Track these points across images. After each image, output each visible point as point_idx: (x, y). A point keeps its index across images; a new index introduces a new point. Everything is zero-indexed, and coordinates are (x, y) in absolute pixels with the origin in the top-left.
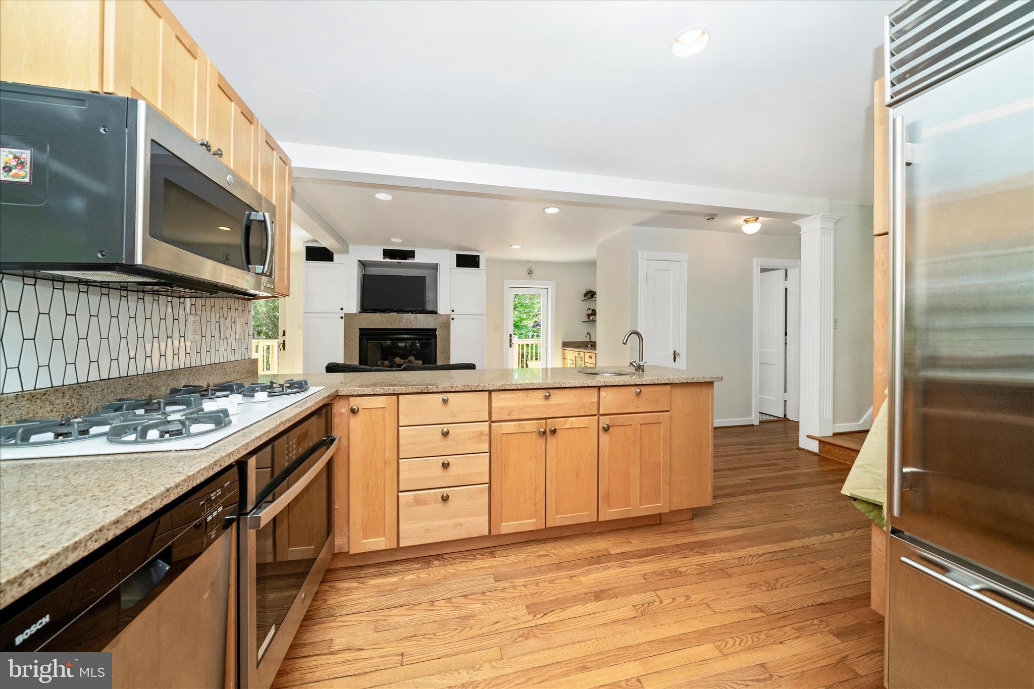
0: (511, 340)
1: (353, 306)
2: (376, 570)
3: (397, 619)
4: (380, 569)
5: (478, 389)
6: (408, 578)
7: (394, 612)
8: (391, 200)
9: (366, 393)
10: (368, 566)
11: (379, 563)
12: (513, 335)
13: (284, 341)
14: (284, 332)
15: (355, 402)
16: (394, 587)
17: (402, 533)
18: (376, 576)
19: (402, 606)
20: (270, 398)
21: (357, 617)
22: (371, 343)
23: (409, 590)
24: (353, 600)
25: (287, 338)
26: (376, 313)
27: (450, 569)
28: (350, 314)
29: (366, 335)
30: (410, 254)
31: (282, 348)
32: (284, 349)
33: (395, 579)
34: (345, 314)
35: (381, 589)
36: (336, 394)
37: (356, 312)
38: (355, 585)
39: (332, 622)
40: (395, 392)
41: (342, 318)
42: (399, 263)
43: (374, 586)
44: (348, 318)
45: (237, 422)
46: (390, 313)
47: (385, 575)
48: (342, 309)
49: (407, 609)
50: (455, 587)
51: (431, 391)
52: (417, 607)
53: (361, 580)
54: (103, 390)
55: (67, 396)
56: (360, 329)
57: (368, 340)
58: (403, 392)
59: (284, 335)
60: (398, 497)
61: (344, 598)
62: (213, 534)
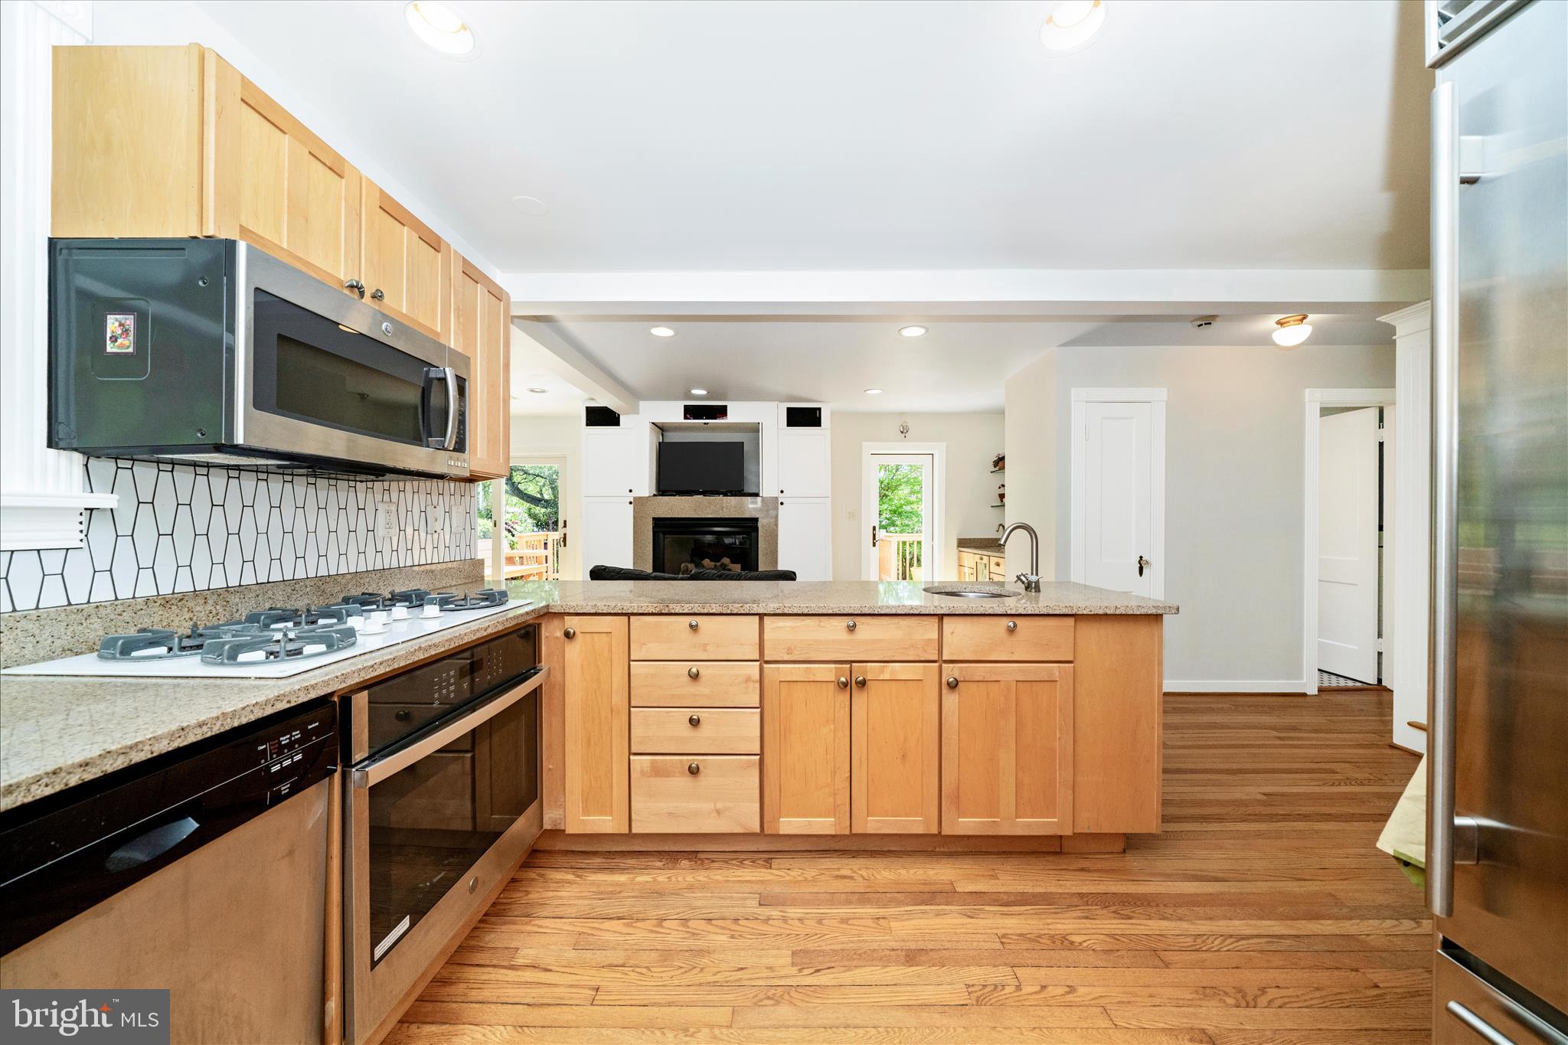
0: (874, 535)
1: (646, 486)
2: (604, 860)
3: (607, 936)
4: (608, 861)
5: (743, 612)
6: (640, 879)
7: (607, 925)
8: (672, 336)
9: (584, 611)
10: (595, 853)
11: (610, 852)
12: (877, 528)
13: (565, 534)
14: (565, 522)
15: (572, 623)
16: (618, 889)
17: (635, 813)
18: (601, 869)
19: (619, 918)
20: (443, 614)
21: (558, 924)
22: (669, 538)
23: (637, 897)
24: (561, 898)
25: (568, 530)
26: (675, 496)
27: (701, 876)
28: (640, 498)
29: (663, 527)
30: (721, 412)
31: (562, 544)
32: (565, 545)
33: (622, 878)
34: (635, 498)
35: (602, 889)
36: (546, 611)
37: (647, 495)
38: (570, 877)
39: (526, 924)
40: (624, 612)
41: (631, 503)
42: (705, 423)
43: (593, 883)
44: (638, 503)
45: (364, 644)
46: (694, 497)
47: (611, 870)
48: (631, 491)
49: (625, 924)
50: (699, 903)
51: (673, 611)
52: (639, 924)
53: (580, 872)
54: (258, 596)
55: (211, 602)
56: (654, 518)
57: (664, 533)
58: (635, 611)
59: (565, 526)
60: (629, 759)
61: (551, 894)
62: (285, 788)
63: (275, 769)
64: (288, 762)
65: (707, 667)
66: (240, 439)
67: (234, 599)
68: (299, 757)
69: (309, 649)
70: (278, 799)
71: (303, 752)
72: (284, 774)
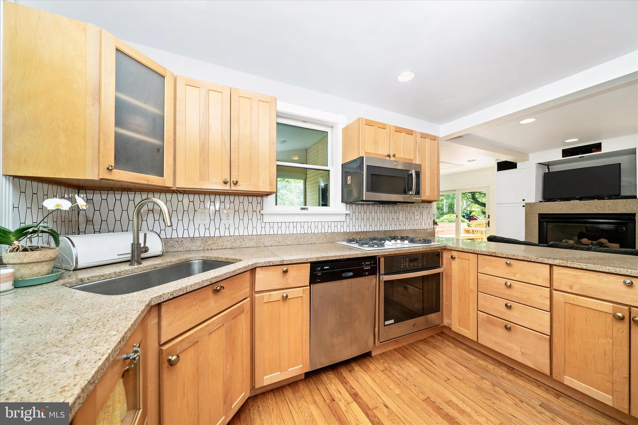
1: (534, 197)
2: (467, 348)
3: (458, 369)
4: (469, 349)
5: (537, 261)
6: (480, 361)
7: (460, 366)
9: (459, 250)
10: (465, 345)
11: (471, 347)
13: (489, 221)
14: (489, 216)
15: (455, 254)
16: (469, 359)
17: (479, 335)
18: (465, 350)
19: (465, 367)
21: (443, 355)
22: (550, 225)
23: (476, 366)
24: (447, 349)
25: (490, 220)
26: (556, 201)
27: (511, 377)
28: (530, 203)
29: (544, 218)
30: (598, 147)
31: (487, 226)
32: (489, 226)
33: (473, 357)
34: (526, 204)
35: (463, 356)
36: (444, 248)
37: (534, 202)
38: (452, 346)
39: (433, 349)
40: (475, 252)
41: (524, 206)
42: (580, 157)
43: (460, 352)
44: (528, 207)
45: (386, 247)
46: (571, 201)
47: (469, 353)
48: (524, 200)
49: (467, 370)
50: (503, 384)
51: (497, 255)
52: (472, 373)
53: (456, 346)
55: (363, 234)
56: (539, 214)
57: (547, 222)
58: (479, 253)
59: (489, 217)
60: (477, 312)
61: (443, 346)
62: (367, 274)
63: (365, 268)
64: (367, 268)
65: (517, 284)
66: (364, 199)
67: (368, 234)
68: (369, 268)
69: (375, 246)
70: (365, 275)
71: (370, 267)
72: (367, 270)
